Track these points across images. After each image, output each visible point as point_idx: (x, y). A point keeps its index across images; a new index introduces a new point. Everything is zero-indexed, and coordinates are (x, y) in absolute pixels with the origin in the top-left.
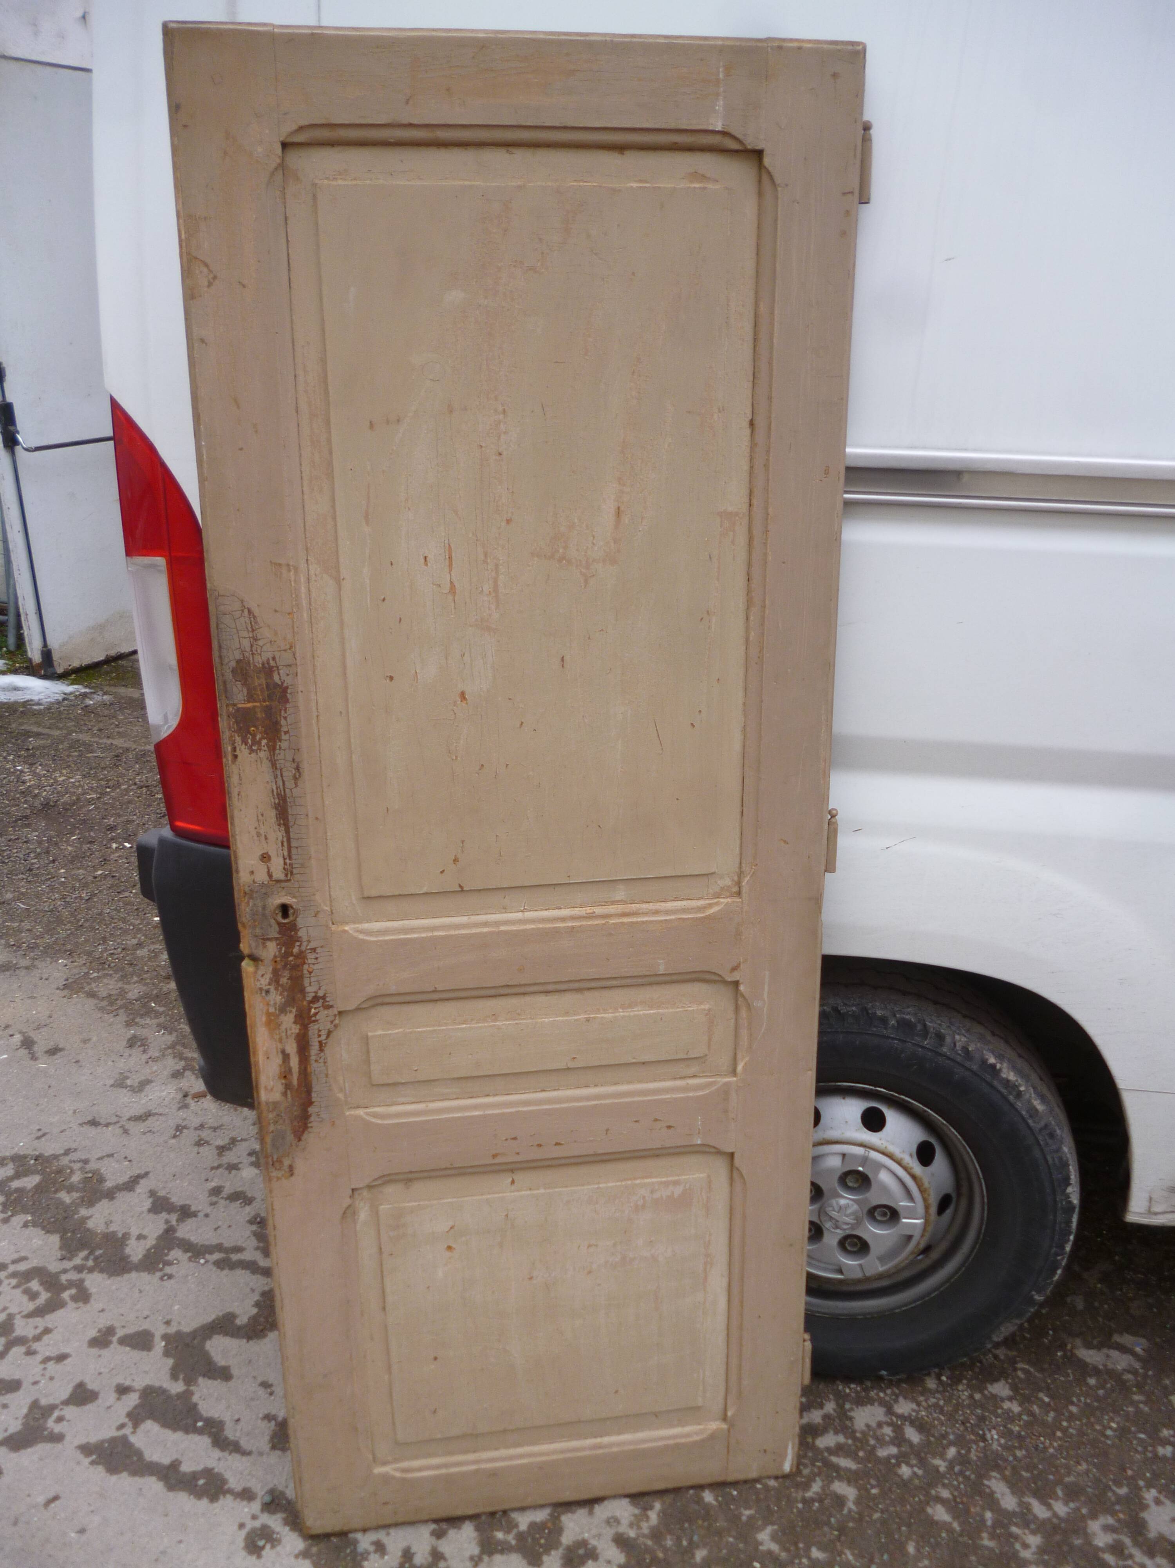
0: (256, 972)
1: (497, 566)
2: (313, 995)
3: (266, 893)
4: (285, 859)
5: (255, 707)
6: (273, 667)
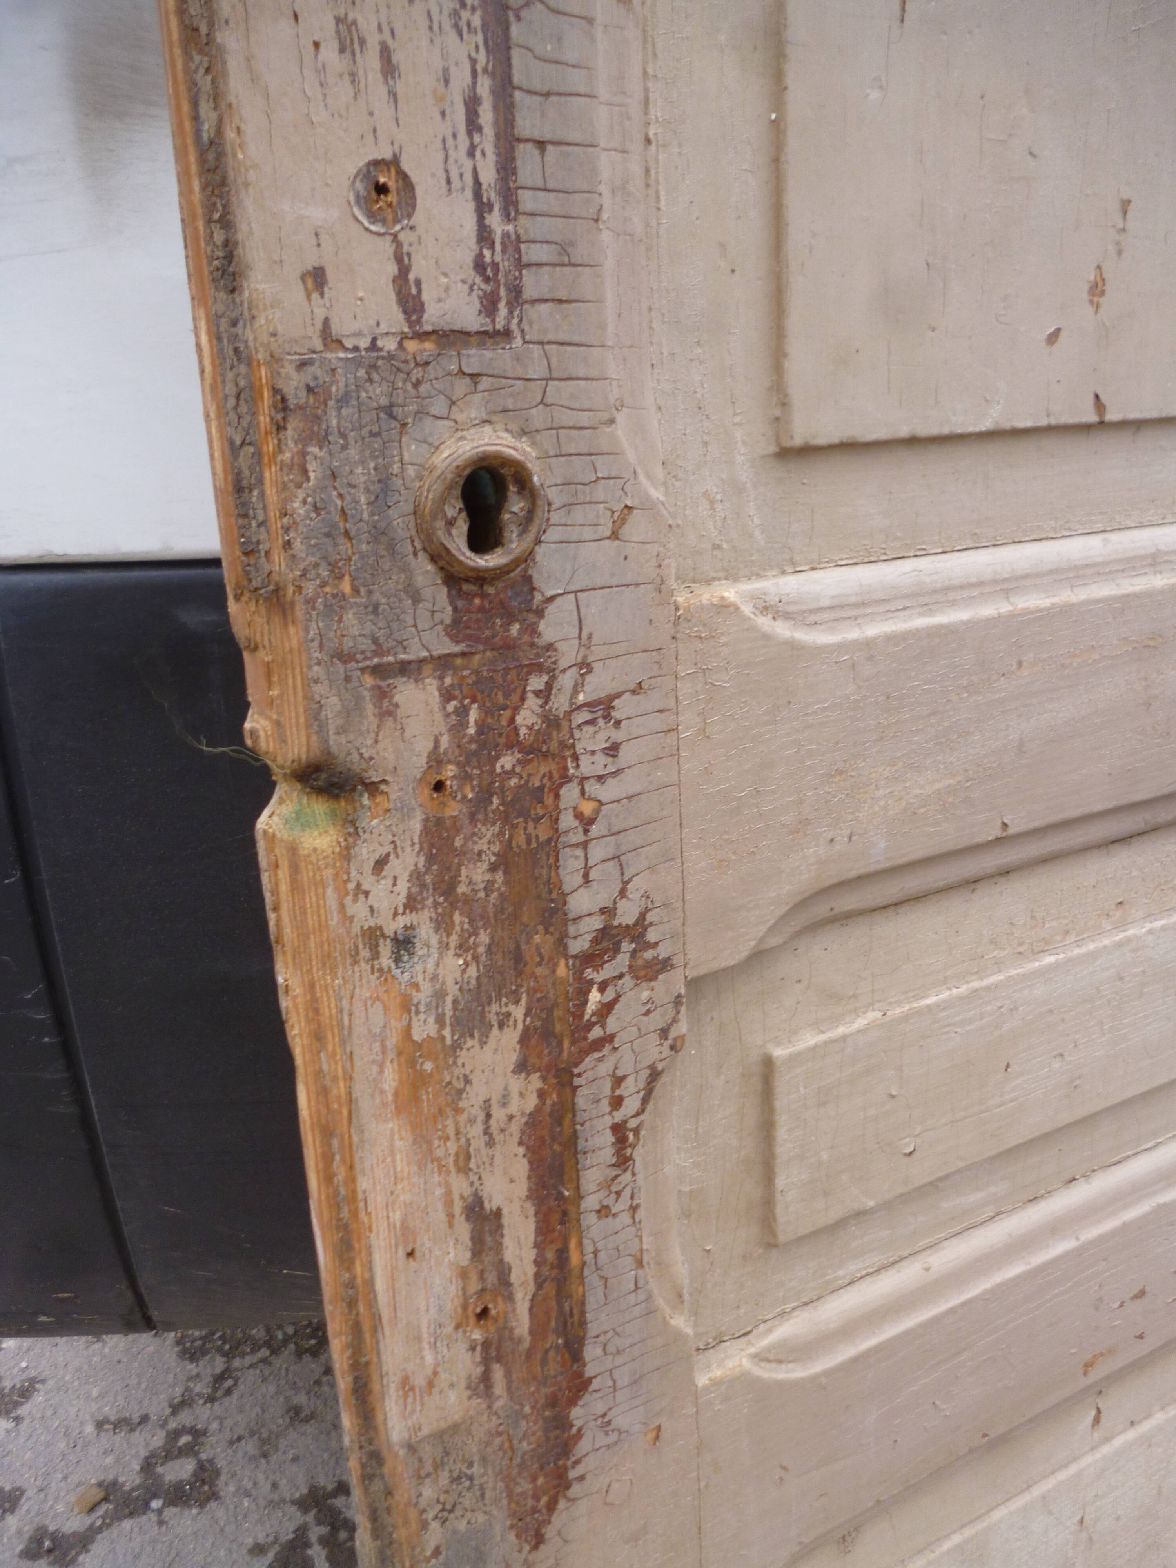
0: (345, 854)
2: (597, 923)
3: (389, 410)
4: (482, 208)
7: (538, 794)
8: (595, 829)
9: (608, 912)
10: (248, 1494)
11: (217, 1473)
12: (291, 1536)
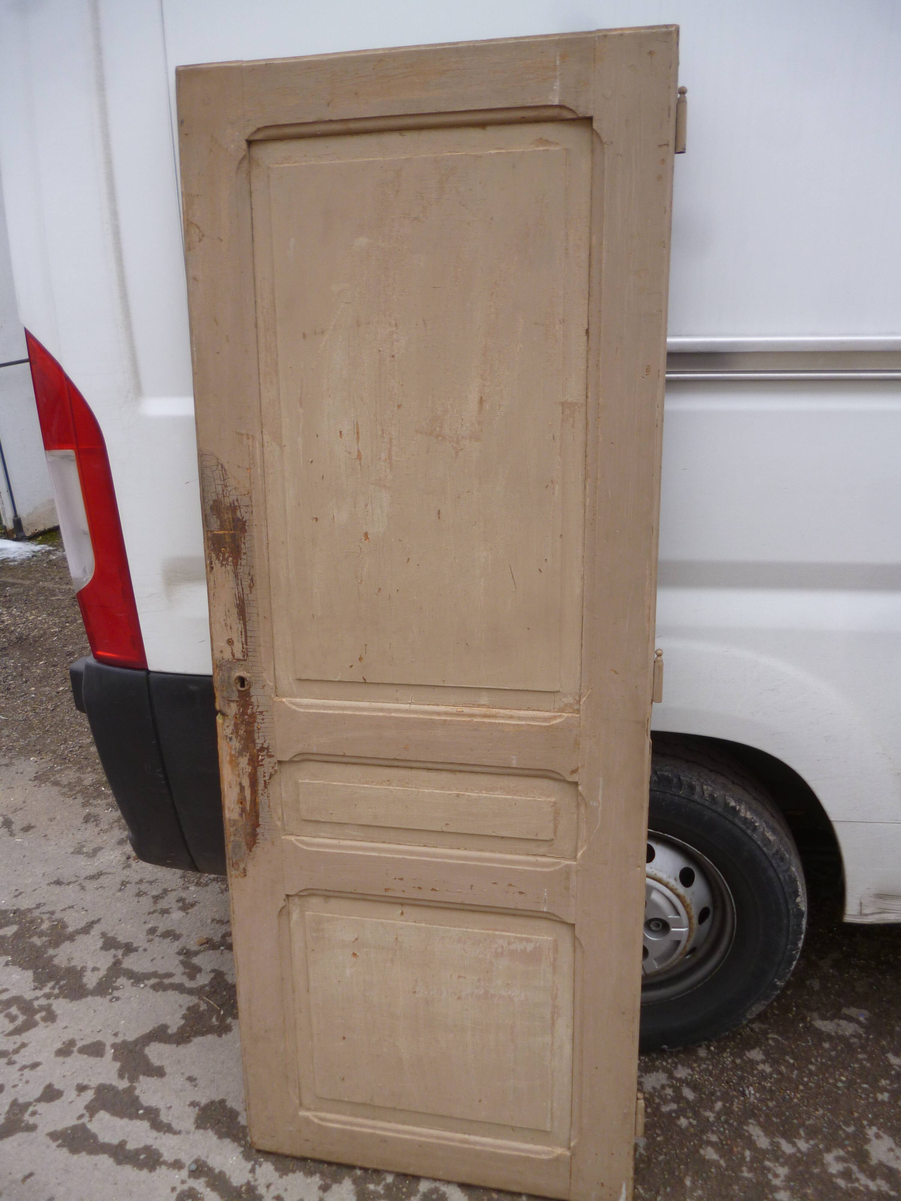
0: (224, 724)
1: (391, 439)
2: (260, 745)
3: (230, 668)
4: (243, 644)
5: (225, 534)
6: (236, 506)
7: (251, 723)
8: (260, 731)
9: (262, 744)
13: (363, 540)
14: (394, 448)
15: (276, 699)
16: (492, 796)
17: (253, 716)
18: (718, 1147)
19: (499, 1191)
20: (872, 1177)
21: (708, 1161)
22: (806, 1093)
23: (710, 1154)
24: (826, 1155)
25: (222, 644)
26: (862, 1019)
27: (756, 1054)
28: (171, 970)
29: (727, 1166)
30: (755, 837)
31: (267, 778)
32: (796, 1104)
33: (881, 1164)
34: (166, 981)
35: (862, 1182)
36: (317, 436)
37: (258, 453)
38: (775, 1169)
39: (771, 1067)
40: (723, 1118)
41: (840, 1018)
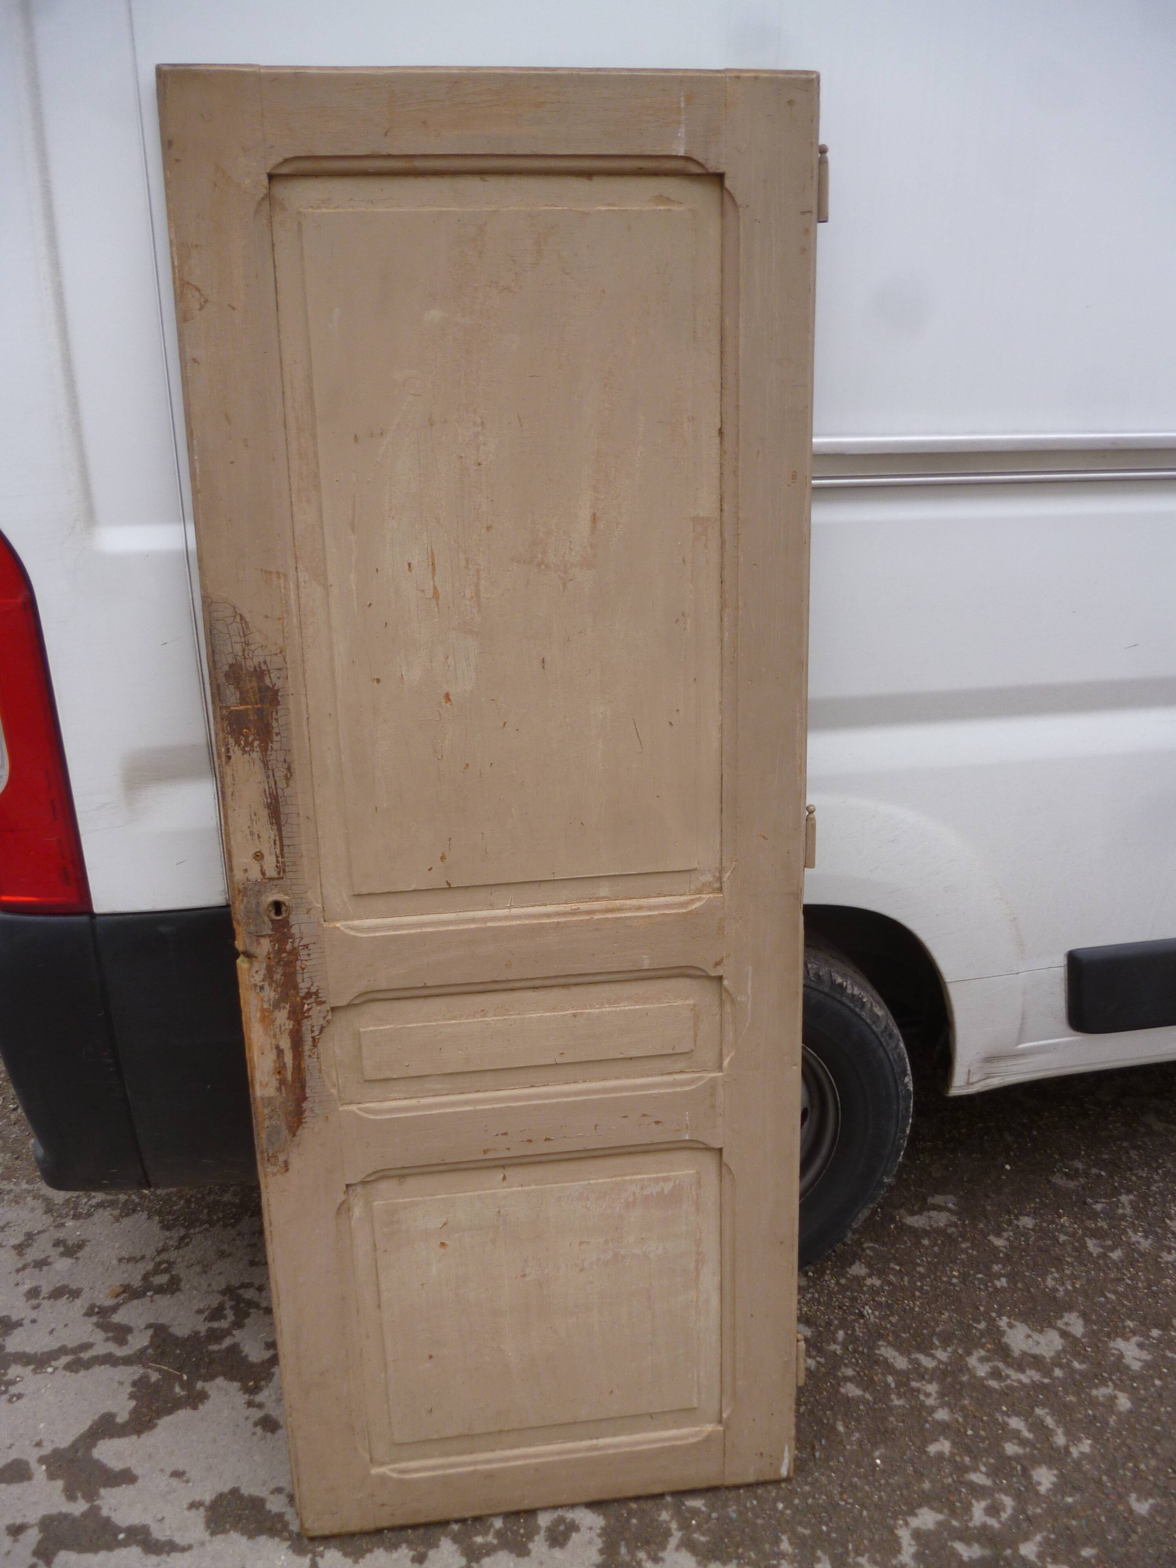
0: (250, 969)
1: (478, 571)
2: (306, 990)
3: (259, 891)
4: (277, 857)
5: (247, 710)
6: (264, 671)
7: (291, 962)
8: (305, 971)
9: (309, 988)
10: (195, 1289)
11: (181, 1280)
12: (216, 1306)
13: (444, 704)
14: (483, 582)
15: (325, 925)
16: (618, 1009)
17: (294, 952)
18: (858, 1380)
19: (637, 1498)
20: (1022, 1370)
21: (853, 1399)
22: (925, 1299)
23: (852, 1390)
24: (968, 1359)
25: (246, 861)
26: (950, 1205)
27: (858, 1269)
28: (86, 1339)
29: (875, 1398)
30: (864, 1015)
31: (316, 1033)
32: (919, 1313)
33: (1024, 1354)
34: (85, 1355)
35: (1013, 1377)
36: (377, 571)
37: (293, 596)
38: (924, 1388)
39: (879, 1279)
40: (850, 1348)
41: (929, 1210)
